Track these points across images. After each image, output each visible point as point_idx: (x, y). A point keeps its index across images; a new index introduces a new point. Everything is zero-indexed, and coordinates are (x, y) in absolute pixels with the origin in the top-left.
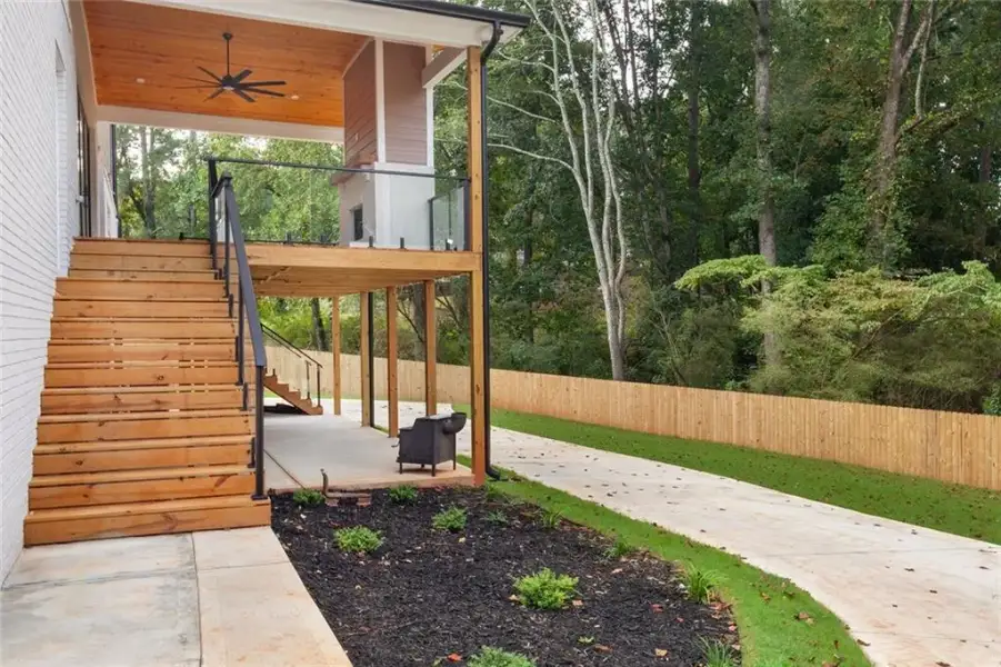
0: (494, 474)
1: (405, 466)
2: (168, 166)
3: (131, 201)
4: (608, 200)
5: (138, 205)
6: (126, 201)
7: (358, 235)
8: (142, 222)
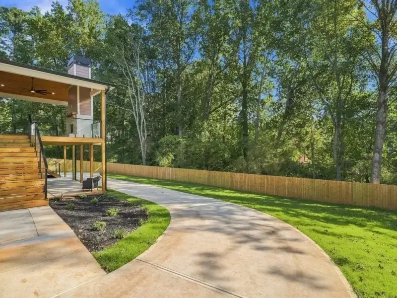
0: (108, 191)
1: (84, 190)
4: (142, 121)
7: (72, 132)
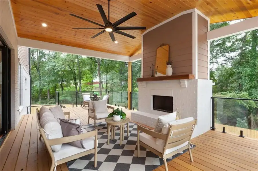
2: (43, 59)
3: (34, 66)
5: (36, 67)
6: (33, 66)
8: (37, 70)
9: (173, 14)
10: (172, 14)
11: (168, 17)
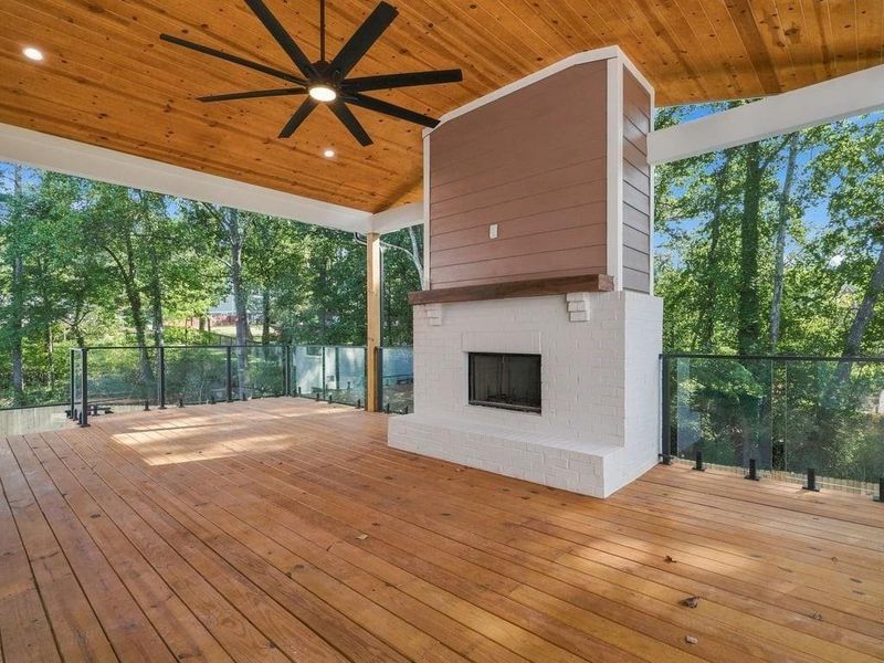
9: (540, 62)
10: (540, 59)
11: (523, 71)
